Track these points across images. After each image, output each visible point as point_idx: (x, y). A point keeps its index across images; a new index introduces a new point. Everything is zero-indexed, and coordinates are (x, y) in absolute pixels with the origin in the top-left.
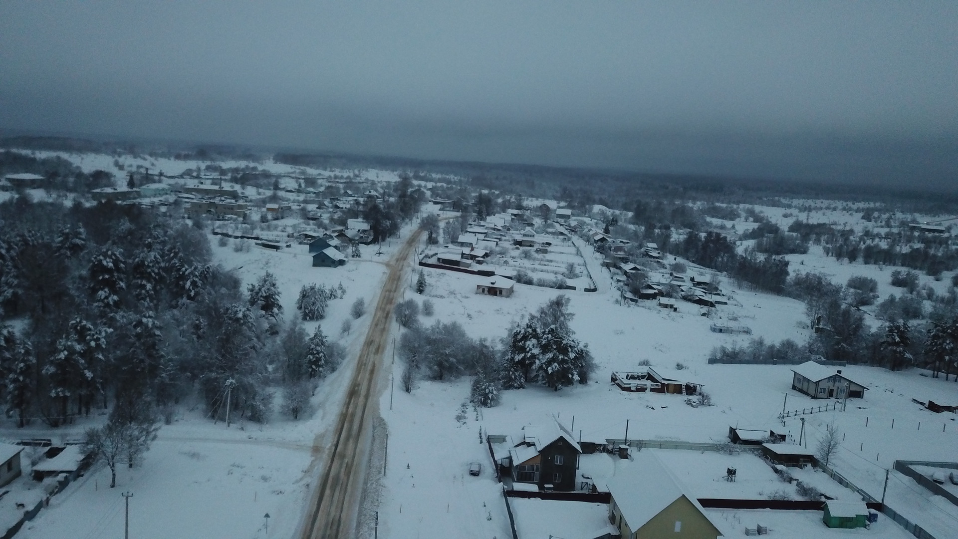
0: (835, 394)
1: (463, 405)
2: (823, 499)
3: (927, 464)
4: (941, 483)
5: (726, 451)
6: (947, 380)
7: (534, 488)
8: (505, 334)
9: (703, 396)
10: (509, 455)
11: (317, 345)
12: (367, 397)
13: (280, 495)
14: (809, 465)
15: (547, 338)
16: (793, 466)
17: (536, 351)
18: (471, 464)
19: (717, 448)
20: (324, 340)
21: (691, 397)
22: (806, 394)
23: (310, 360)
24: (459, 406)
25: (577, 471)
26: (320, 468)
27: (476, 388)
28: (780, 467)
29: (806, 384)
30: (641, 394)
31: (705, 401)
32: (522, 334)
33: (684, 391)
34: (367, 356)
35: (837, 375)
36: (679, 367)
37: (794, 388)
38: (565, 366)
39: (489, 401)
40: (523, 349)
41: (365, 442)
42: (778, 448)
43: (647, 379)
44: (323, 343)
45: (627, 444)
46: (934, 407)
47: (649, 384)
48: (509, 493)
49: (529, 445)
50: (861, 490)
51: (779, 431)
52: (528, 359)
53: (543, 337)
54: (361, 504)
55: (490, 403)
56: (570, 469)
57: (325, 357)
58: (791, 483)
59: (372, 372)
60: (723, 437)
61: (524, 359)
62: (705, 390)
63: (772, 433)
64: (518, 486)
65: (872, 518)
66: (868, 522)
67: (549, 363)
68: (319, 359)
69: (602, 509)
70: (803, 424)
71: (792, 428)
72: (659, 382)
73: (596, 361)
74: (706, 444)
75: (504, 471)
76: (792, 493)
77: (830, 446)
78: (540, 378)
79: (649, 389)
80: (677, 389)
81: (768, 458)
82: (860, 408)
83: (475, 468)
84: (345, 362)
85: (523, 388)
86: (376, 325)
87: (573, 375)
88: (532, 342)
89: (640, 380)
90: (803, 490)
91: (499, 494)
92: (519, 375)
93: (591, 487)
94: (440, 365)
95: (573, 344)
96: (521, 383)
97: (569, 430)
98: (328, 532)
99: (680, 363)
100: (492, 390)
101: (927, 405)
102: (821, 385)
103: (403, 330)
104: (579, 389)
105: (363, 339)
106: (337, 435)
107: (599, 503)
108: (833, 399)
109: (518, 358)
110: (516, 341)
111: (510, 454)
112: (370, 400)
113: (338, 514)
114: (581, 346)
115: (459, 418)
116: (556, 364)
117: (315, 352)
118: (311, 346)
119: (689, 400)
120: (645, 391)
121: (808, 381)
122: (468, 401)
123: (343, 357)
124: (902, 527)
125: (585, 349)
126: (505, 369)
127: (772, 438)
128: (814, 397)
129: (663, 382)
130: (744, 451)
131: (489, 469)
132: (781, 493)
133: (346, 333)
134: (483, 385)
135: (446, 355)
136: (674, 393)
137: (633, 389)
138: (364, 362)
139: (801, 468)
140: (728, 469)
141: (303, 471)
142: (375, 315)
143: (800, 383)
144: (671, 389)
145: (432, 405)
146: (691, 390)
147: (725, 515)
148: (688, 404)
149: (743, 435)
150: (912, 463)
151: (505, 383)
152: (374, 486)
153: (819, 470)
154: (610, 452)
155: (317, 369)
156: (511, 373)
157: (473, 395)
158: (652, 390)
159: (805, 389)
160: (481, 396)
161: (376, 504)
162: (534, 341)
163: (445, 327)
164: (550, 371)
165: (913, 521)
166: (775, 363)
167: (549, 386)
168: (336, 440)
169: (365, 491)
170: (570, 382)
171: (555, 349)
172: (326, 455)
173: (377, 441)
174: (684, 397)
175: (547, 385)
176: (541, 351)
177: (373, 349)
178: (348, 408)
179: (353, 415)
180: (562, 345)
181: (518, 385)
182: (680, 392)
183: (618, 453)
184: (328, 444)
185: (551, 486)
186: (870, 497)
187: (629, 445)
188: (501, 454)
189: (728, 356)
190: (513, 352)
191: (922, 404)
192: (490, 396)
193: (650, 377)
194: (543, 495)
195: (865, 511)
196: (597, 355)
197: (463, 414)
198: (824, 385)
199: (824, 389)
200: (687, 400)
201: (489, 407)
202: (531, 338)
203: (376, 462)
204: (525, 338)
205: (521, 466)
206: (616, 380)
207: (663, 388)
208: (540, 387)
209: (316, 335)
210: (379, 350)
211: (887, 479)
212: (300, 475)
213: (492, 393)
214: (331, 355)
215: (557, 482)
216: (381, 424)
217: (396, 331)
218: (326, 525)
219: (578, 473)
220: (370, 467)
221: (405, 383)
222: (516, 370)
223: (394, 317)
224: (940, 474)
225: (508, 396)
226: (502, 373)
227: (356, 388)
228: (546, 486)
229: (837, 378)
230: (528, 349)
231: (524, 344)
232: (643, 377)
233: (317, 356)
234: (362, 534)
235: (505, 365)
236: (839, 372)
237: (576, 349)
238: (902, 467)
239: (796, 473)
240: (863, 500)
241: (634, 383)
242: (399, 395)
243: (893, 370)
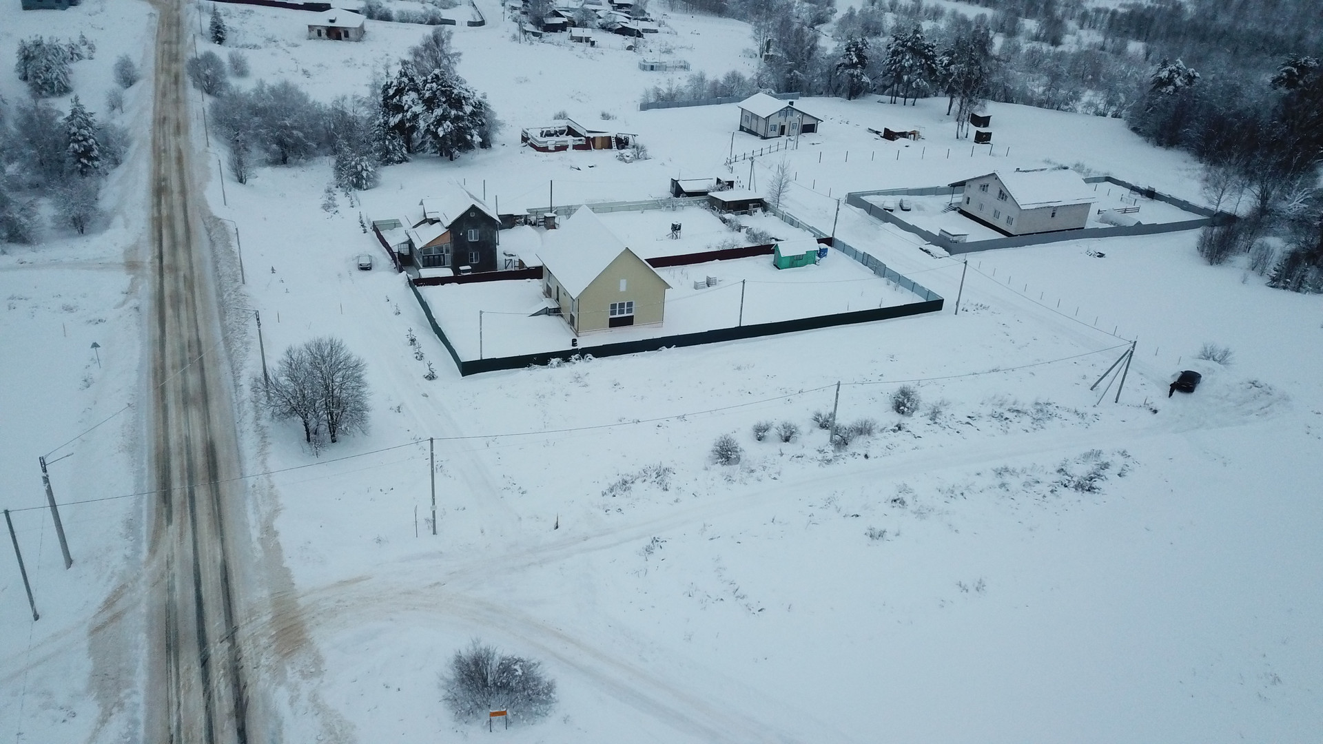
0: (786, 131)
1: (329, 191)
2: (773, 242)
3: (878, 193)
4: (891, 211)
5: (668, 207)
6: (905, 105)
7: (447, 272)
8: (365, 93)
9: (637, 148)
10: (407, 239)
11: (80, 128)
12: (183, 192)
13: (100, 324)
14: (759, 210)
15: (431, 89)
16: (742, 213)
17: (418, 109)
18: (358, 257)
19: (657, 205)
20: (90, 119)
21: (623, 151)
22: (756, 134)
23: (75, 151)
24: (322, 192)
25: (497, 247)
26: (146, 287)
27: (340, 168)
28: (728, 216)
29: (754, 121)
30: (562, 153)
31: (640, 153)
32: (394, 86)
33: (614, 144)
34: (164, 139)
35: (789, 107)
36: (605, 116)
37: (742, 129)
38: (460, 125)
39: (364, 182)
40: (399, 108)
41: (201, 248)
42: (727, 196)
43: (567, 135)
44: (89, 124)
45: (553, 212)
46: (889, 135)
47: (570, 140)
48: (417, 283)
49: (433, 222)
50: (812, 227)
51: (726, 178)
52: (409, 120)
53: (426, 88)
54: (222, 319)
55: (366, 184)
56: (487, 250)
57: (97, 144)
58: (740, 232)
59: (180, 160)
60: (665, 191)
61: (402, 122)
62: (639, 141)
63: (719, 181)
64: (426, 273)
65: (822, 253)
66: (818, 258)
67: (439, 122)
68: (89, 149)
69: (535, 285)
70: (752, 164)
71: (740, 173)
72: (583, 136)
73: (498, 118)
74: (646, 201)
75: (404, 260)
76: (742, 241)
77: (781, 185)
78: (428, 145)
79: (571, 147)
80: (607, 143)
81: (714, 209)
82: (813, 144)
83: (365, 261)
84: (132, 150)
85: (407, 161)
86: (164, 95)
87: (472, 136)
88: (409, 98)
89: (558, 136)
90: (753, 236)
91: (404, 285)
92: (399, 144)
93: (517, 264)
94: (280, 142)
95: (466, 94)
96: (403, 155)
97: (481, 198)
98: (188, 355)
99: (606, 112)
100: (366, 165)
101: (882, 134)
102: (772, 122)
103: (209, 100)
104: (480, 155)
105: (149, 116)
106: (156, 245)
107: (529, 280)
108: (784, 137)
109: (394, 121)
110: (386, 98)
111: (409, 237)
112: (189, 196)
113: (194, 334)
114: (478, 96)
115: (326, 207)
116: (448, 123)
117: (80, 138)
118: (70, 129)
119: (622, 155)
120: (566, 150)
121: (757, 117)
122: (333, 187)
123: (127, 144)
124: (851, 258)
125: (484, 100)
126: (379, 139)
127: (719, 186)
128: (764, 138)
129: (588, 135)
130: (690, 205)
131: (384, 259)
132: (730, 242)
133: (117, 111)
134: (352, 160)
135: (286, 127)
136: (602, 149)
137: (552, 148)
138: (163, 148)
139: (751, 215)
140: (673, 225)
141: (123, 293)
142: (157, 79)
143: (748, 122)
144: (598, 143)
145: (283, 195)
146: (622, 143)
147: (672, 272)
148: (621, 160)
149: (686, 187)
150: (864, 194)
151: (382, 157)
152: (233, 296)
153: (770, 213)
154: (533, 224)
155: (90, 164)
156: (387, 143)
157: (339, 177)
158: (576, 147)
159: (754, 129)
160: (351, 176)
161: (244, 316)
162: (413, 95)
163: (273, 90)
164: (441, 134)
165: (861, 249)
166: (719, 103)
167: (441, 155)
168: (157, 251)
169: (222, 305)
170: (468, 146)
171: (444, 103)
172: (149, 271)
173: (220, 248)
174: (615, 152)
175: (439, 155)
176: (425, 108)
177: (170, 128)
178: (159, 211)
179: (171, 218)
180: (453, 96)
181: (400, 157)
182: (610, 147)
183: (543, 223)
184: (147, 256)
185: (469, 267)
186: (821, 233)
187: (556, 213)
188: (396, 240)
189: (662, 100)
190: (386, 114)
191: (877, 133)
192: (364, 174)
193: (571, 132)
194: (458, 279)
195: (816, 247)
196: (500, 108)
197: (331, 202)
198: (774, 121)
199: (775, 126)
200: (618, 154)
201: (364, 190)
202: (408, 90)
203: (225, 269)
204: (400, 91)
205: (426, 249)
206: (528, 139)
207: (588, 144)
208: (428, 158)
209: (74, 112)
210: (180, 129)
211: (838, 209)
212: (122, 298)
213: (367, 170)
214: (107, 143)
215: (474, 262)
216: (216, 223)
217: (198, 103)
218: (182, 349)
219: (500, 250)
220: (220, 277)
221: (235, 170)
222: (394, 138)
223: (189, 81)
224: (890, 202)
225: (389, 174)
226: (375, 144)
227: (163, 184)
228: (462, 268)
229: (789, 110)
230: (406, 106)
231: (400, 101)
232: (562, 132)
233: (84, 143)
234: (235, 350)
235: (377, 132)
236: (791, 103)
237: (472, 101)
238: (855, 200)
239: (745, 220)
240: (814, 236)
241: (551, 142)
242: (233, 187)
243: (849, 99)
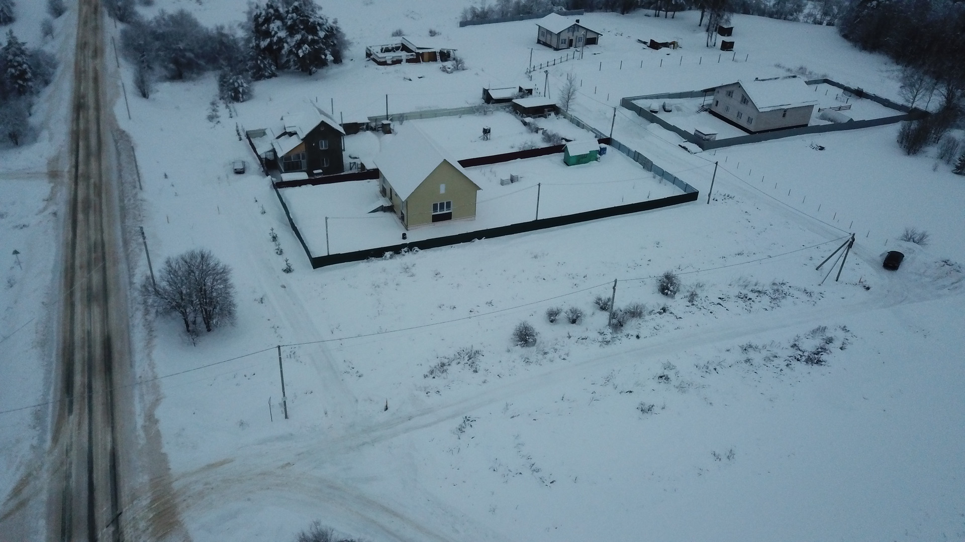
0: (574, 43)
1: (213, 104)
2: (564, 142)
3: (646, 98)
4: (656, 112)
5: (480, 112)
6: (666, 17)
7: (303, 176)
8: (244, 19)
9: (457, 61)
10: (271, 148)
11: (15, 55)
12: (98, 109)
13: (25, 229)
14: (553, 114)
15: (292, 18)
16: (539, 117)
17: (282, 34)
18: (234, 163)
19: (472, 111)
20: (23, 48)
21: (445, 64)
22: (550, 46)
23: (12, 74)
24: (208, 105)
25: (343, 153)
26: (64, 194)
27: (223, 83)
28: (528, 120)
29: (549, 36)
30: (397, 66)
31: (459, 66)
32: (263, 16)
33: (438, 58)
34: (85, 61)
35: (575, 24)
36: (432, 33)
37: (539, 42)
38: (316, 47)
39: (241, 96)
40: (267, 34)
41: (110, 158)
42: (526, 103)
43: (402, 50)
44: (23, 52)
45: (389, 119)
46: (654, 45)
47: (404, 55)
48: (279, 185)
49: (291, 134)
50: (594, 129)
51: (525, 87)
52: (276, 43)
53: (288, 17)
54: (123, 222)
55: (242, 97)
56: (336, 152)
57: (30, 68)
58: (537, 133)
59: (96, 80)
60: (477, 99)
61: (271, 44)
62: (458, 55)
63: (521, 89)
64: (287, 177)
65: (602, 151)
66: (598, 156)
67: (299, 45)
68: (24, 72)
69: (373, 185)
70: (547, 76)
71: (537, 82)
72: (413, 52)
73: (348, 37)
74: (462, 108)
75: (270, 165)
76: (538, 142)
77: (569, 93)
78: (292, 63)
79: (404, 61)
80: (432, 57)
81: (517, 113)
82: (595, 54)
83: (239, 166)
84: (59, 71)
85: (276, 76)
86: (85, 23)
87: (326, 55)
88: (275, 25)
89: (394, 52)
90: (548, 137)
91: (269, 187)
92: (268, 63)
93: (360, 166)
94: (176, 62)
95: (321, 21)
96: (272, 71)
97: (330, 113)
98: (93, 255)
99: (433, 30)
100: (242, 82)
101: (649, 44)
102: (563, 36)
103: (121, 26)
104: (334, 69)
105: (73, 42)
106: (74, 156)
107: (369, 180)
108: (572, 48)
109: (264, 44)
110: (258, 26)
111: (273, 146)
112: (102, 112)
113: (99, 236)
114: (330, 22)
115: (211, 118)
116: (306, 46)
117: (16, 64)
118: (7, 57)
119: (444, 67)
120: (400, 63)
121: (551, 33)
122: (218, 98)
123: (55, 66)
124: (624, 155)
125: (334, 25)
126: (252, 58)
127: (521, 93)
128: (557, 49)
129: (417, 51)
130: (497, 110)
131: (254, 165)
132: (530, 143)
133: (49, 37)
134: (230, 79)
135: (180, 50)
136: (429, 61)
137: (389, 62)
138: (83, 69)
139: (546, 117)
140: (484, 129)
141: (44, 200)
142: (80, 10)
143: (544, 36)
144: (426, 57)
145: (177, 108)
146: (445, 56)
147: (483, 171)
148: (443, 71)
149: (495, 95)
150: (635, 99)
151: (254, 74)
152: (132, 201)
153: (561, 116)
154: (373, 130)
155: (25, 84)
156: (259, 62)
157: (222, 91)
158: (408, 61)
159: (548, 42)
160: (231, 91)
161: (139, 219)
162: (278, 23)
163: (172, 17)
164: (301, 55)
165: (633, 148)
166: (522, 19)
167: (302, 70)
168: (74, 160)
169: (123, 209)
170: (323, 64)
171: (303, 29)
172: (67, 179)
173: (124, 157)
174: (439, 64)
175: (300, 70)
176: (288, 33)
177: (89, 52)
178: (78, 124)
179: (87, 131)
180: (310, 23)
181: (269, 73)
182: (435, 60)
183: (381, 129)
184: (66, 166)
185: (320, 171)
186: (601, 133)
187: (391, 120)
188: (263, 148)
189: (478, 16)
190: (257, 38)
191: (645, 43)
192: (241, 90)
193: (404, 48)
194: (314, 181)
195: (596, 146)
196: (348, 30)
197: (214, 113)
198: (564, 36)
199: (565, 40)
200: (442, 66)
201: (241, 102)
202: (274, 20)
203: (128, 177)
204: (268, 20)
205: (287, 157)
206: (371, 55)
207: (418, 58)
208: (293, 73)
209: (10, 43)
210: (97, 53)
211: (615, 115)
212: (42, 205)
213: (242, 86)
214: (38, 65)
215: (325, 166)
216: (122, 137)
217: (113, 29)
218: (89, 251)
219: (345, 155)
220: (122, 184)
221: (140, 87)
222: (264, 58)
223: (105, 11)
224: (655, 105)
225: (260, 87)
226: (250, 63)
227: (82, 101)
228: (315, 172)
229: (576, 27)
230: (273, 33)
231: (268, 28)
232: (397, 48)
233: (19, 68)
234: (132, 251)
235: (251, 53)
236: (578, 21)
237: (325, 26)
238: (627, 103)
239: (542, 123)
240: (596, 137)
241: (389, 56)
242: (136, 102)
243: (623, 14)
